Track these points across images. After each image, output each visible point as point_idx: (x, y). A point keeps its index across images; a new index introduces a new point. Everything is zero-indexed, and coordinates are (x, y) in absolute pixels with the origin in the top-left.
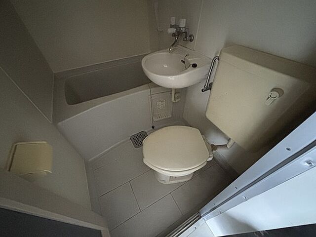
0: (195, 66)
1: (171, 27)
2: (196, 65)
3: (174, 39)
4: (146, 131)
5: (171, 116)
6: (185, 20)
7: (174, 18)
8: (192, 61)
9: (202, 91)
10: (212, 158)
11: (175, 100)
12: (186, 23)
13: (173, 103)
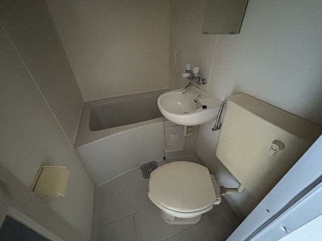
0: (204, 107)
1: (186, 72)
2: (206, 107)
3: (189, 81)
4: (157, 161)
5: (183, 149)
6: (198, 68)
7: (189, 65)
8: (203, 102)
9: (213, 129)
10: (220, 202)
11: (187, 134)
12: (199, 70)
13: (186, 137)
